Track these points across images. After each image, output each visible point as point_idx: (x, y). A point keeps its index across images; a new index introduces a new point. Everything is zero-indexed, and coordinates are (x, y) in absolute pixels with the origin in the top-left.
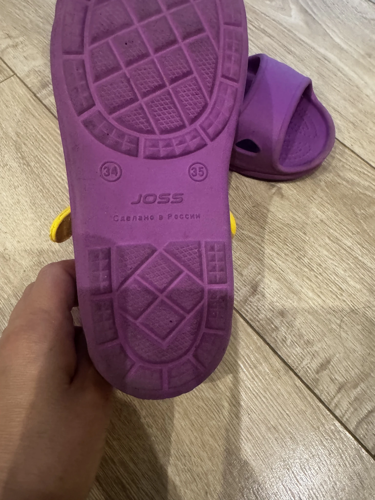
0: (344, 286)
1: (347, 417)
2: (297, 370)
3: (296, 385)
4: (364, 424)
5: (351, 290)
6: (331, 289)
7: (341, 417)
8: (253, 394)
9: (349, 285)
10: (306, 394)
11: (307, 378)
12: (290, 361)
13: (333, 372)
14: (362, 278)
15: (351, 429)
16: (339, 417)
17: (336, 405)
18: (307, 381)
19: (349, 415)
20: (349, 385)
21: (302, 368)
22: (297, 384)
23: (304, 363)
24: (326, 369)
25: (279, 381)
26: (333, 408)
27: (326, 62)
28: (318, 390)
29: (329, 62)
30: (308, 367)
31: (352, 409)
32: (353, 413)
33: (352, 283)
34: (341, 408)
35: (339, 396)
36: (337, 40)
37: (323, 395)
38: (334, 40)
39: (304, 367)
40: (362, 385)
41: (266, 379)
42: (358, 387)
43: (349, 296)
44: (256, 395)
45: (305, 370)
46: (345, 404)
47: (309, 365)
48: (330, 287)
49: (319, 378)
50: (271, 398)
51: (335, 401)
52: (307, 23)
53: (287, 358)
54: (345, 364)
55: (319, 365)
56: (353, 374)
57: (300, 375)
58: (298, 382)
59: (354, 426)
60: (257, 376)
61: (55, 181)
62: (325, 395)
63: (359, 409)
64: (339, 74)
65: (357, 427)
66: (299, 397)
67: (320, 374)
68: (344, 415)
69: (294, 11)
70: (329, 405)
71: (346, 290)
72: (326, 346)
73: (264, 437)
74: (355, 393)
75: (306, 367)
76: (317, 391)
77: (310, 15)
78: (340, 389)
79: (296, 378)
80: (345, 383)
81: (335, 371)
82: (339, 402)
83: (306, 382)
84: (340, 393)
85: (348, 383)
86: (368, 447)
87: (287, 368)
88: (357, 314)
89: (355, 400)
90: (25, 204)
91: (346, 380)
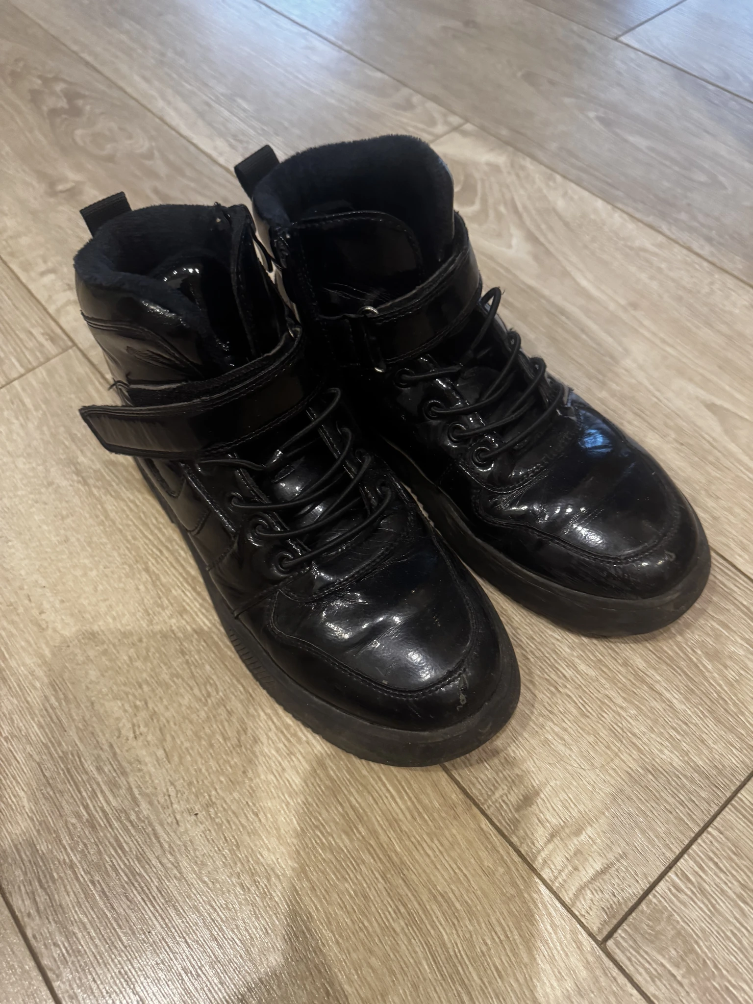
0: (569, 673)
1: (560, 880)
2: (486, 806)
3: (482, 829)
4: (588, 892)
5: (580, 680)
6: (548, 678)
7: (551, 881)
8: (412, 843)
9: (578, 672)
10: (498, 844)
11: (500, 818)
12: (474, 791)
13: (542, 810)
14: (600, 661)
15: (567, 900)
16: (548, 881)
17: (545, 861)
18: (501, 823)
19: (565, 877)
20: (567, 830)
21: (493, 803)
22: (484, 826)
23: (497, 795)
24: (533, 804)
25: (455, 823)
26: (539, 866)
27: (563, 318)
28: (517, 837)
29: (567, 318)
30: (504, 801)
31: (570, 868)
32: (571, 874)
33: (582, 667)
34: (553, 867)
35: (551, 846)
36: (584, 283)
37: (524, 845)
38: (578, 284)
39: (496, 800)
40: (589, 830)
41: (434, 819)
42: (582, 833)
43: (577, 688)
44: (417, 844)
45: (498, 805)
46: (559, 860)
47: (505, 798)
48: (546, 673)
49: (520, 819)
50: (440, 848)
51: (544, 856)
52: (536, 258)
53: (471, 786)
54: (563, 796)
55: (521, 798)
56: (575, 813)
57: (488, 812)
58: (485, 824)
59: (571, 895)
60: (420, 814)
61: (125, 508)
62: (528, 845)
63: (581, 868)
64: (584, 337)
65: (576, 896)
66: (486, 848)
67: (521, 812)
68: (556, 878)
69: (517, 239)
70: (534, 861)
71: (572, 679)
72: (534, 767)
73: (425, 911)
74: (576, 843)
75: (501, 801)
76: (514, 839)
77: (542, 244)
78: (552, 836)
79: (482, 818)
80: (562, 827)
81: (547, 808)
82: (549, 856)
83: (498, 824)
84: (553, 844)
85: (567, 827)
86: (592, 929)
87: (469, 801)
88: (588, 717)
89: (575, 854)
90: (77, 544)
91: (564, 822)
